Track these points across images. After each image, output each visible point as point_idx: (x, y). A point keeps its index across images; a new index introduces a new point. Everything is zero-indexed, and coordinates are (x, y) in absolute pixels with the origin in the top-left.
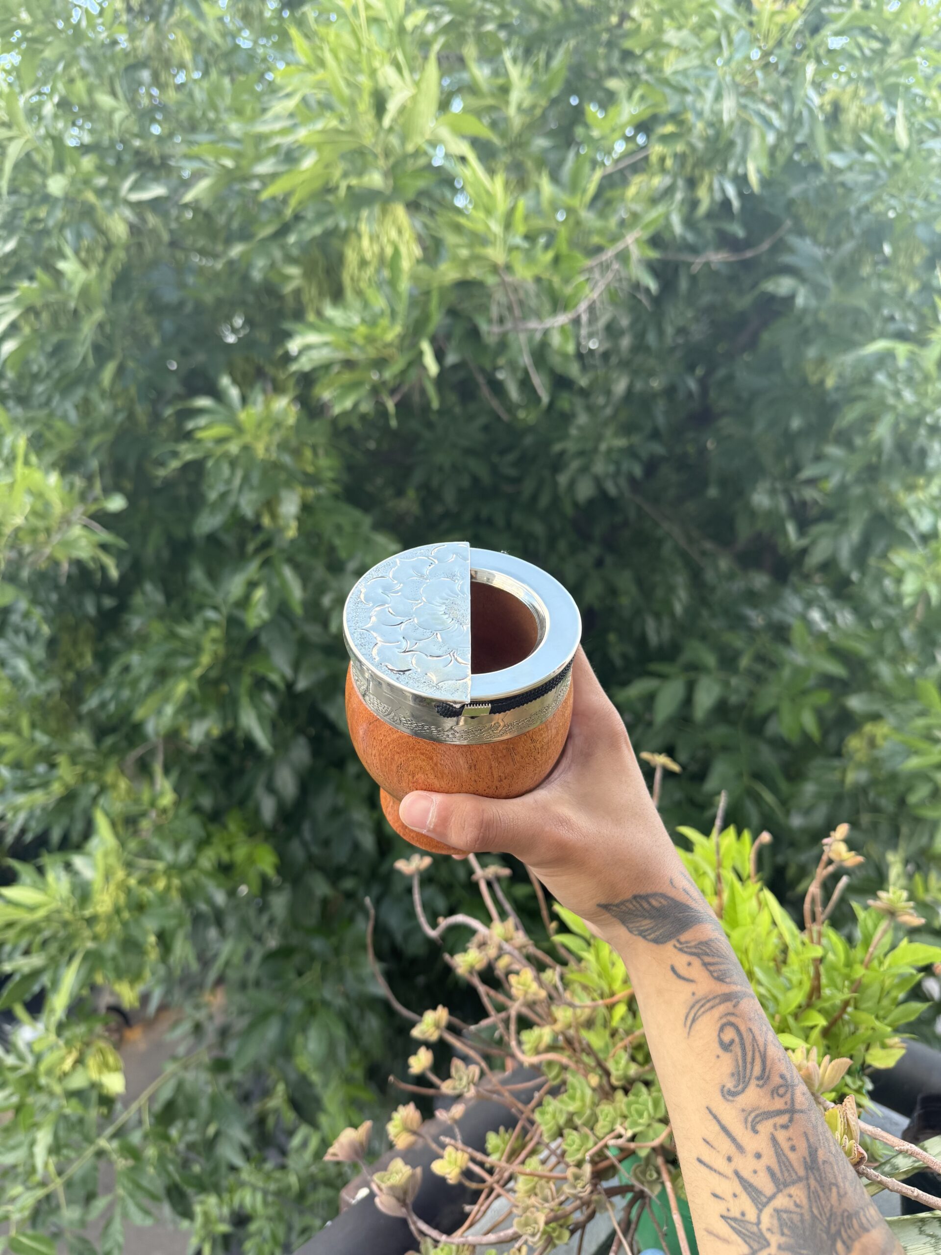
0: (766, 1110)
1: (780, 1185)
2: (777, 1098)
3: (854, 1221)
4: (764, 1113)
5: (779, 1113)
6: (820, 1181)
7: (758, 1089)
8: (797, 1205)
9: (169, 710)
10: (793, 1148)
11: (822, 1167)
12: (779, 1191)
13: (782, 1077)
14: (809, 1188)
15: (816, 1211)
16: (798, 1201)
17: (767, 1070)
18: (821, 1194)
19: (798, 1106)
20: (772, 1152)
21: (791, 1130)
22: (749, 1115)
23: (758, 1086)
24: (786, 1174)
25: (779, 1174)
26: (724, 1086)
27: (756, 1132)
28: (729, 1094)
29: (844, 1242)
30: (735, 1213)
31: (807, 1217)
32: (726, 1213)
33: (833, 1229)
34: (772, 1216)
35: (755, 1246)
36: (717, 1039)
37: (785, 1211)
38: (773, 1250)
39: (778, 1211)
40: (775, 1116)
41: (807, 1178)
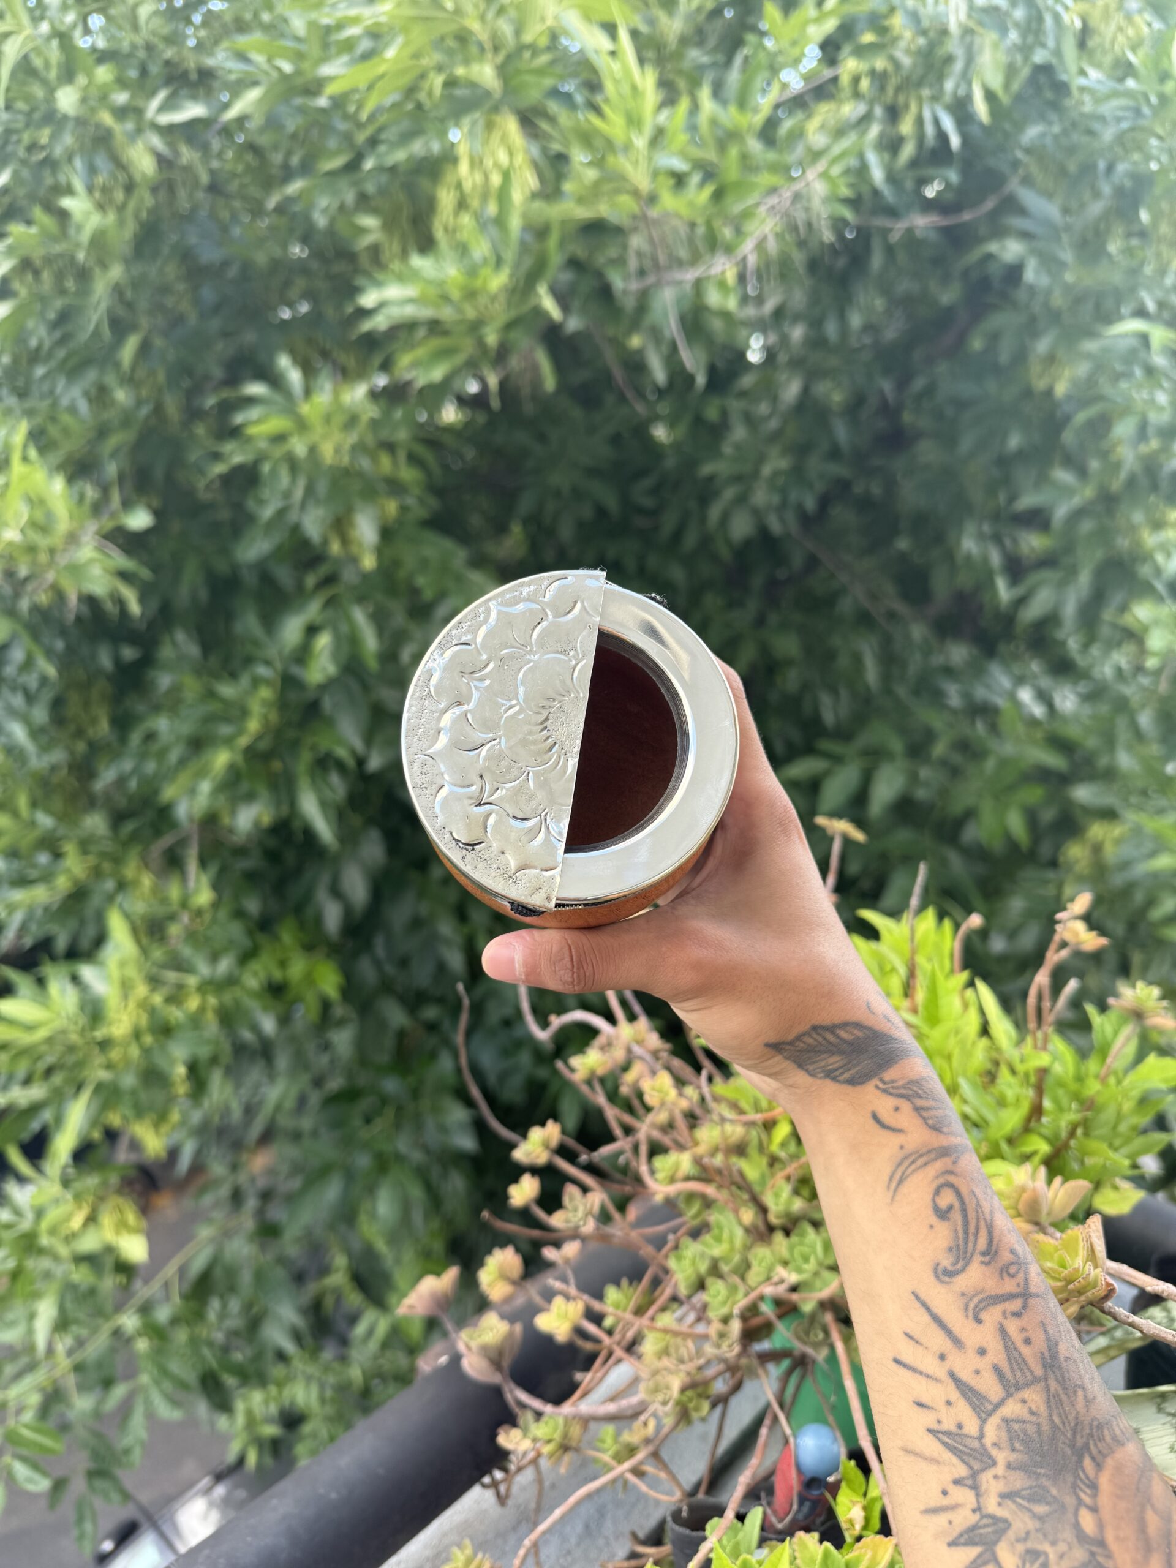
0: (993, 1293)
1: (1011, 1388)
2: (1007, 1278)
3: (1106, 1432)
4: (991, 1297)
5: (1010, 1297)
6: (1063, 1382)
7: (983, 1267)
8: (1032, 1413)
9: (205, 787)
10: (1027, 1341)
11: (1064, 1365)
12: (1009, 1395)
13: (1013, 1252)
14: (1048, 1390)
15: (1057, 1420)
16: (1034, 1407)
17: (995, 1243)
18: (1064, 1398)
19: (1033, 1289)
20: (1000, 1347)
21: (1025, 1318)
22: (971, 1300)
23: (983, 1263)
24: (1019, 1374)
25: (1008, 1374)
26: (938, 1265)
27: (979, 1321)
28: (944, 1275)
29: (1093, 1458)
30: (949, 1425)
31: (1046, 1427)
32: (935, 1426)
33: (1080, 1442)
34: (999, 1427)
35: (977, 1466)
36: (931, 1205)
37: (1017, 1421)
38: (1000, 1469)
39: (1006, 1420)
40: (1004, 1301)
41: (1046, 1379)
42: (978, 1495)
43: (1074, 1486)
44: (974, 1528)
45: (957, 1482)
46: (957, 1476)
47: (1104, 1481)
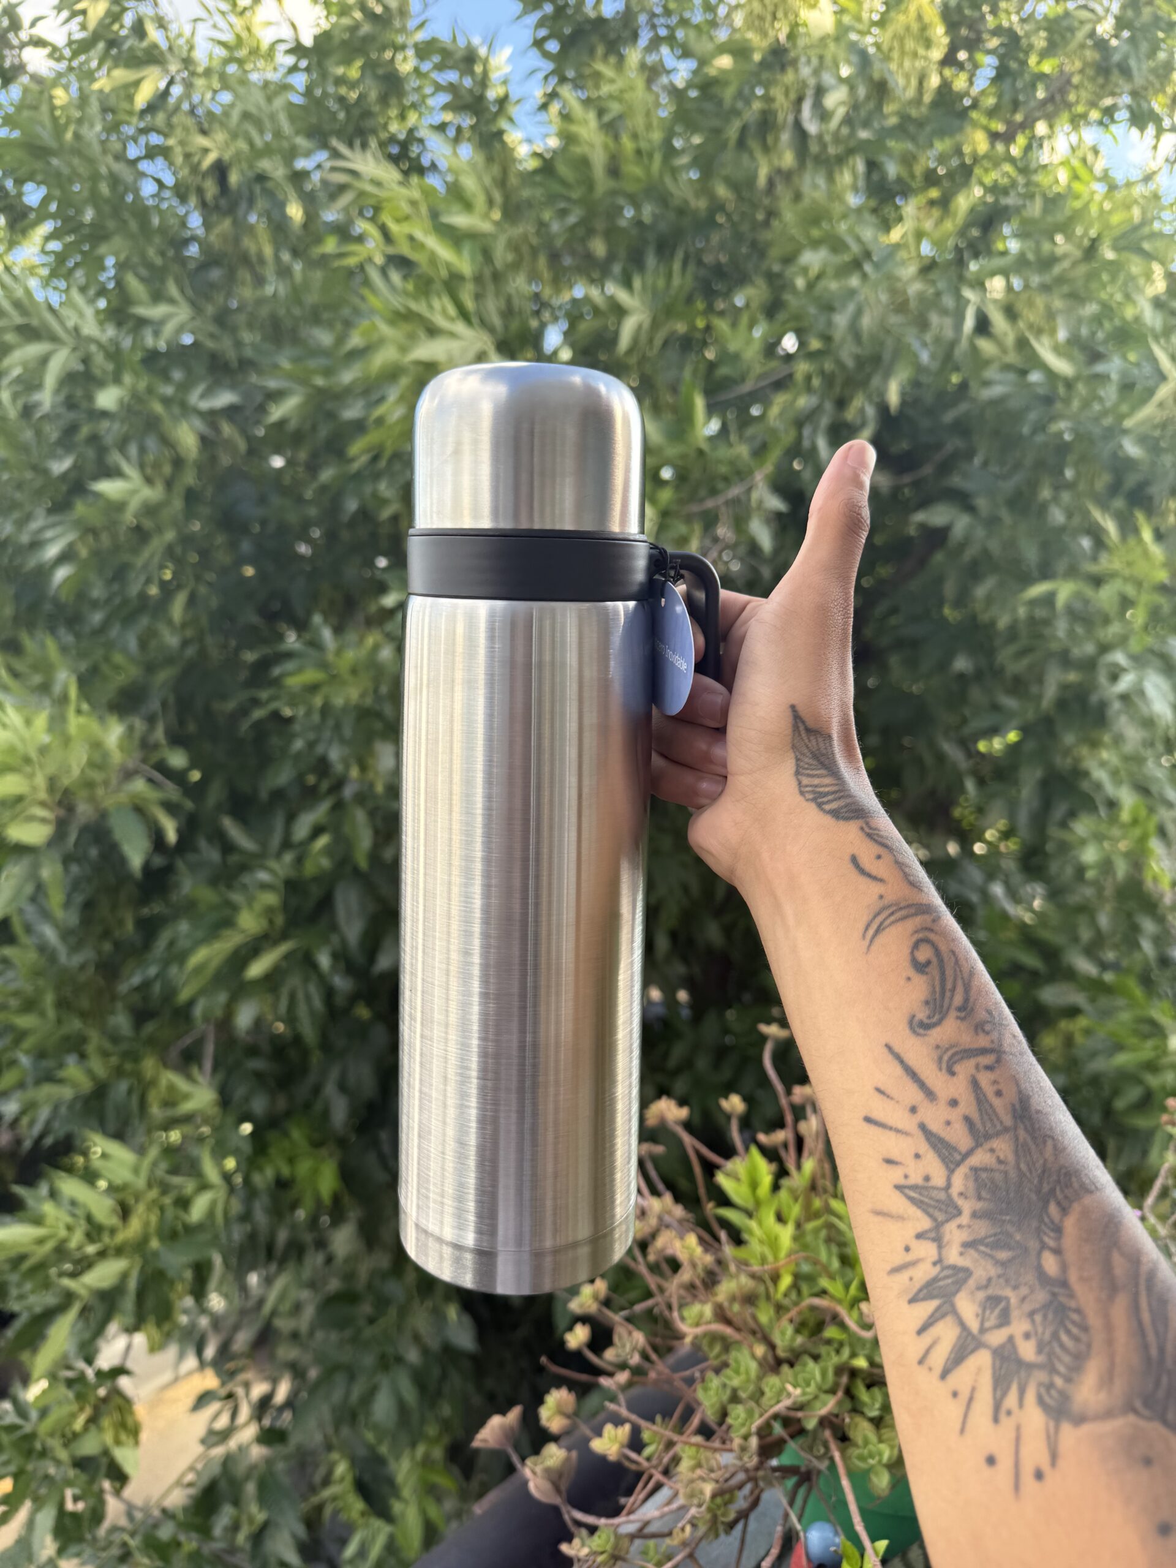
0: (966, 1047)
1: (980, 1138)
2: (982, 1035)
3: (1074, 1179)
4: (965, 1051)
5: (983, 1051)
6: (1032, 1133)
7: (959, 1022)
8: (1000, 1161)
10: (999, 1094)
11: (1035, 1116)
12: (978, 1145)
14: (1017, 1139)
15: (1023, 1166)
16: (1002, 1157)
17: (971, 1001)
18: (1033, 1147)
19: (1006, 1047)
20: (972, 1099)
21: (998, 1072)
22: (945, 1053)
23: (958, 1018)
24: (989, 1125)
25: (979, 1125)
26: (914, 1016)
28: (919, 1027)
29: (1059, 1204)
30: (916, 1179)
31: (1013, 1174)
32: (902, 1182)
33: (1046, 1188)
34: (966, 1176)
35: (941, 1217)
36: (909, 958)
37: (985, 1169)
38: (965, 1219)
39: (975, 1170)
40: (977, 1055)
41: (1016, 1128)
42: (940, 1247)
43: (1038, 1231)
44: (935, 1280)
45: (919, 1236)
46: (920, 1230)
47: (1070, 1224)
